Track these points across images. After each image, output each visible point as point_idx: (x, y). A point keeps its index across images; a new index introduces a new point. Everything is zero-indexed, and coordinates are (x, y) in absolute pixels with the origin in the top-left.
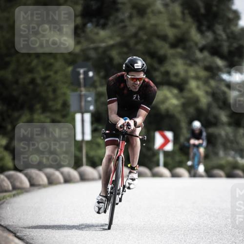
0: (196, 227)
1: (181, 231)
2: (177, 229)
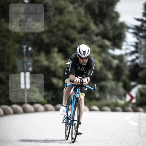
0: (93, 141)
1: (84, 143)
2: (81, 142)
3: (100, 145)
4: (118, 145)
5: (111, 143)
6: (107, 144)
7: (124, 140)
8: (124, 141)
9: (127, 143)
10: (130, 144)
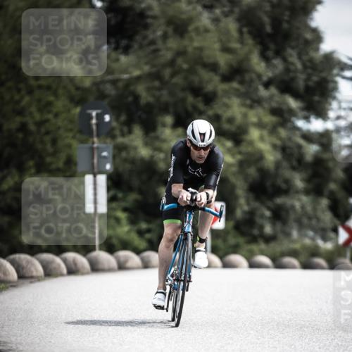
0: (258, 339)
1: (237, 345)
3: (276, 348)
4: (320, 348)
5: (301, 345)
6: (293, 347)
7: (333, 337)
8: (332, 339)
9: (340, 344)
10: (347, 347)
